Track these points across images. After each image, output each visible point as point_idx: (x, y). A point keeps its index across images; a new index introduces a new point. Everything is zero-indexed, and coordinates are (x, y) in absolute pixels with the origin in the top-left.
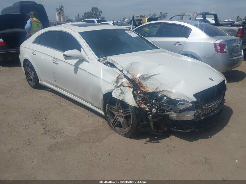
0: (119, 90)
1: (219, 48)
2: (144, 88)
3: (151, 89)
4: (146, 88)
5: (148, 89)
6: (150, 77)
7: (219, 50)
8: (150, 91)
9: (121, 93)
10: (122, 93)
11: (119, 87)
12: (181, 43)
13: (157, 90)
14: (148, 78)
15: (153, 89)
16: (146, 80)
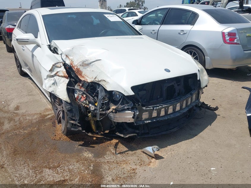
0: (51, 80)
1: (227, 38)
2: (83, 77)
3: (90, 78)
4: (85, 77)
5: (87, 78)
6: (90, 63)
7: (228, 41)
8: (89, 80)
9: (53, 84)
10: (55, 84)
11: (53, 76)
12: (185, 32)
13: (97, 80)
14: (89, 65)
15: (93, 78)
16: (86, 67)
